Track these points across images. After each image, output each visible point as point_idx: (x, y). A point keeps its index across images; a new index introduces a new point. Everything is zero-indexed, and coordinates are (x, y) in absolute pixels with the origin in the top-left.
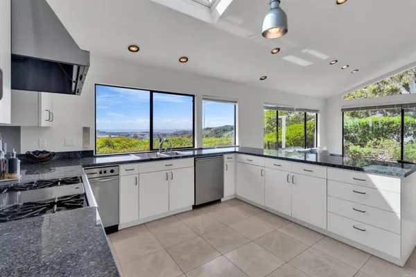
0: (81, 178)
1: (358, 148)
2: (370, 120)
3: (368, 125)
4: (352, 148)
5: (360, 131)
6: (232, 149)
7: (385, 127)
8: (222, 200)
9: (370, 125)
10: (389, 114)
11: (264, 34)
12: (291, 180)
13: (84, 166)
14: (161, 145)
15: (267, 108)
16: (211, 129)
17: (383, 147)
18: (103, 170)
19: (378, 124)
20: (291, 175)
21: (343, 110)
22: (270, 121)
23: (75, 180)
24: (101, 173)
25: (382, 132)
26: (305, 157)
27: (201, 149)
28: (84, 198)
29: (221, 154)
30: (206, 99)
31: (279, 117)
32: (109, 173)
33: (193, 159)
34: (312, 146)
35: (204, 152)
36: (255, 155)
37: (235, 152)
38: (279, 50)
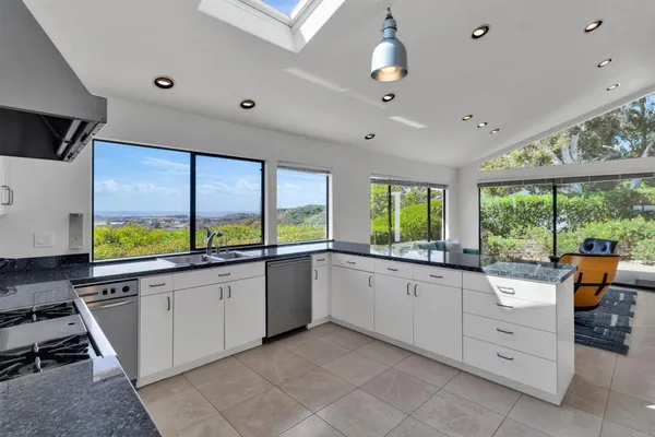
0: (74, 304)
1: (499, 239)
2: (512, 199)
3: (510, 208)
4: (492, 239)
5: (501, 215)
6: (323, 246)
7: (533, 209)
8: (309, 326)
9: (515, 206)
10: (537, 190)
11: (375, 75)
12: (412, 290)
13: (74, 283)
14: (210, 241)
15: (374, 181)
16: (284, 210)
17: (530, 238)
18: (109, 287)
19: (524, 205)
20: (414, 283)
21: (480, 185)
22: (378, 200)
23: (65, 310)
24: (105, 292)
25: (528, 216)
26: (429, 256)
27: (276, 246)
28: (88, 341)
29: (308, 255)
30: (283, 167)
31: (392, 194)
32: (119, 293)
33: (263, 263)
34: (438, 238)
35: (280, 251)
36: (360, 254)
37: (328, 250)
38: (393, 96)
